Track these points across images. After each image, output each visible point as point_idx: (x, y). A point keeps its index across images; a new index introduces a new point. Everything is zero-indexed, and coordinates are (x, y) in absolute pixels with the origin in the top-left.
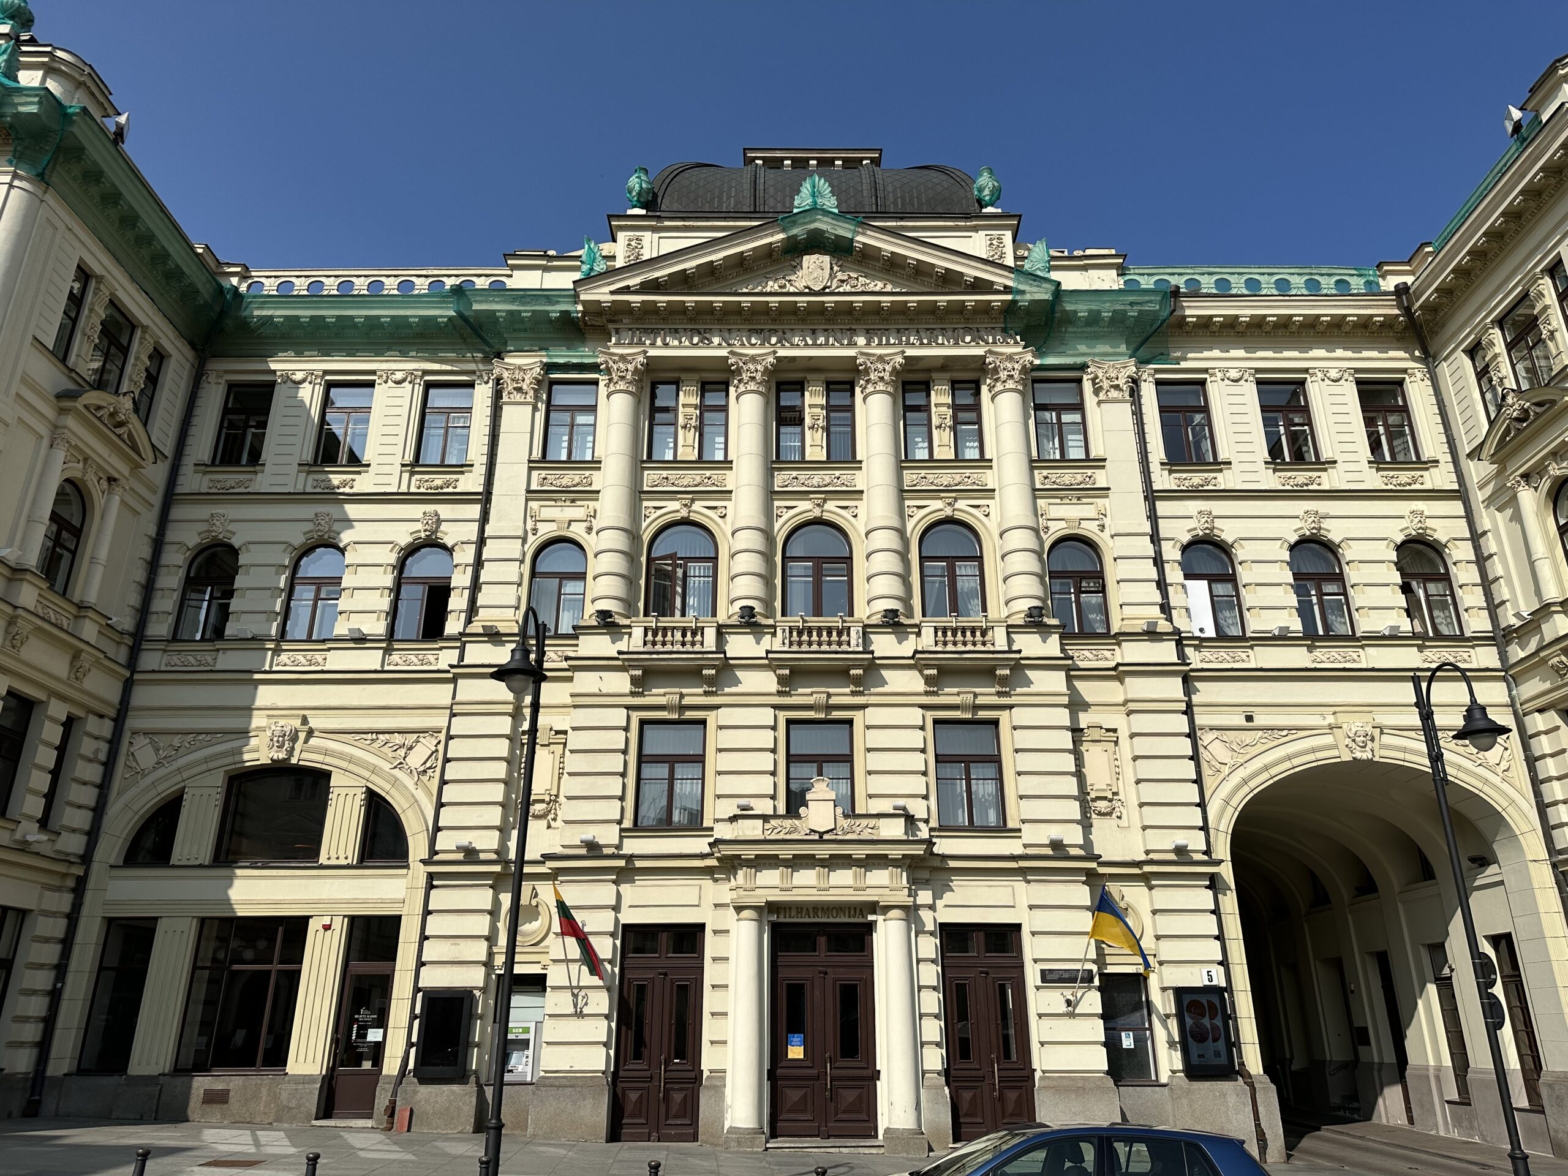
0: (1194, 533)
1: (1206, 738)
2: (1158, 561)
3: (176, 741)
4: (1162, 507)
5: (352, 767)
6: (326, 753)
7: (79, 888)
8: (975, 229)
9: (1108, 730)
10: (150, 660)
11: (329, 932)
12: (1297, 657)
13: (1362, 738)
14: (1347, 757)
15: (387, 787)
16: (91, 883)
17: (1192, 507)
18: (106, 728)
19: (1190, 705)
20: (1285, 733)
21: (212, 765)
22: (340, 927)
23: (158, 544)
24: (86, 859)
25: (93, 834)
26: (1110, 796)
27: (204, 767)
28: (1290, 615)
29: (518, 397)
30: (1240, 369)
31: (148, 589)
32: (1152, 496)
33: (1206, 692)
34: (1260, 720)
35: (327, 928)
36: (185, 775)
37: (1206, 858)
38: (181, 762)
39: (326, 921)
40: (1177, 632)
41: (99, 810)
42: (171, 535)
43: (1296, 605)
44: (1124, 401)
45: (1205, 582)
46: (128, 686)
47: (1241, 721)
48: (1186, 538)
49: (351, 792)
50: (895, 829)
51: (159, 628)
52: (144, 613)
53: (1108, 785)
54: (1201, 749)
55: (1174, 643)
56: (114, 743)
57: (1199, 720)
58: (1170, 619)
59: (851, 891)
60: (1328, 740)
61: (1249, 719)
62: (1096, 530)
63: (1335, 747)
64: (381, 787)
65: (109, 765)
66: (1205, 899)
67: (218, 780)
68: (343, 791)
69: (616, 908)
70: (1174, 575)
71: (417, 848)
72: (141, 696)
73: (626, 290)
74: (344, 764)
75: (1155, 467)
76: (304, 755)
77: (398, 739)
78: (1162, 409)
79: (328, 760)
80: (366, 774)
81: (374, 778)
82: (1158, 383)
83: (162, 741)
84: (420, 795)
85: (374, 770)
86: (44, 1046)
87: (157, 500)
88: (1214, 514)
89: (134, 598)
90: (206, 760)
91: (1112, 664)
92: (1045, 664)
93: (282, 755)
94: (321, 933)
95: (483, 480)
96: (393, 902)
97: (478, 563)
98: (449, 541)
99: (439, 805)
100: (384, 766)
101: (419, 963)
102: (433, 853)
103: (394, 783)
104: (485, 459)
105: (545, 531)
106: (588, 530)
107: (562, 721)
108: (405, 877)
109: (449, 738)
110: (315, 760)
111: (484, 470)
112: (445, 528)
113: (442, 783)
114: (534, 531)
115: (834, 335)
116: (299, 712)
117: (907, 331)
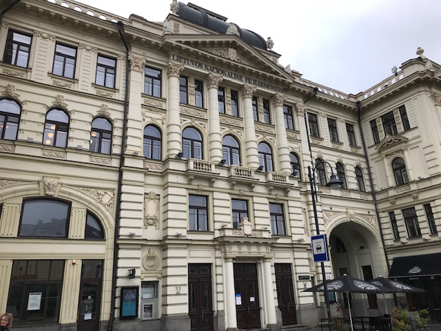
0: (317, 156)
4: (312, 148)
5: (81, 201)
6: (70, 194)
11: (75, 266)
14: (349, 220)
15: (96, 210)
17: (317, 149)
20: (338, 213)
21: (17, 194)
22: (79, 263)
27: (13, 195)
29: (136, 69)
32: (309, 145)
35: (74, 264)
36: (4, 198)
39: (74, 261)
44: (303, 116)
49: (81, 210)
50: (265, 235)
60: (346, 215)
61: (331, 208)
62: (298, 152)
63: (347, 218)
64: (93, 209)
67: (19, 201)
68: (77, 210)
71: (110, 234)
74: (78, 199)
75: (309, 136)
76: (60, 194)
77: (98, 191)
78: (310, 121)
79: (70, 197)
80: (87, 204)
81: (90, 206)
82: (309, 113)
84: (107, 213)
85: (90, 203)
88: (322, 153)
90: (14, 192)
92: (296, 188)
93: (52, 193)
94: (72, 266)
95: (124, 97)
96: (101, 254)
97: (125, 129)
98: (112, 117)
99: (118, 218)
100: (93, 201)
101: (115, 277)
102: (117, 236)
103: (99, 209)
104: (124, 89)
105: (148, 121)
106: (163, 123)
107: (158, 191)
108: (105, 244)
109: (120, 193)
110: (65, 197)
111: (124, 93)
112: (110, 111)
113: (119, 210)
114: (144, 120)
115: (237, 76)
116: (57, 176)
117: (256, 81)
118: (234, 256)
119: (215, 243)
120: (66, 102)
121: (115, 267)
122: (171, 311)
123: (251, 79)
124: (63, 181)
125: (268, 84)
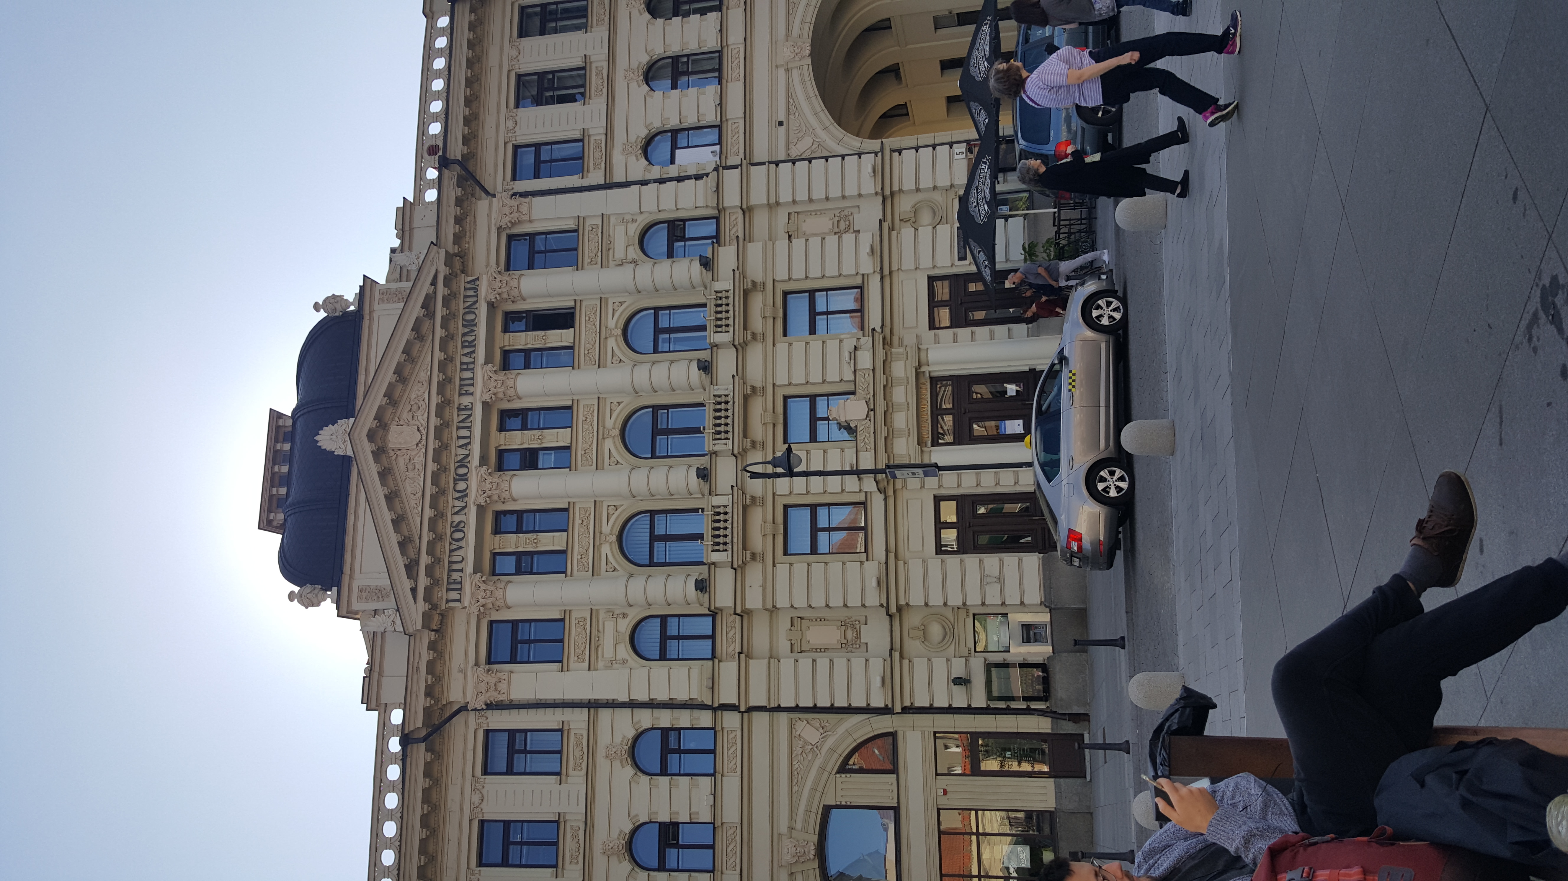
0: (639, 156)
1: (794, 154)
2: (662, 181)
4: (618, 178)
5: (820, 788)
6: (808, 811)
8: (371, 312)
9: (789, 219)
11: (949, 789)
12: (735, 90)
13: (796, 48)
14: (809, 61)
15: (836, 756)
17: (618, 158)
19: (770, 163)
20: (791, 100)
22: (945, 782)
26: (837, 219)
28: (704, 93)
29: (503, 686)
30: (507, 119)
32: (608, 186)
33: (761, 152)
34: (782, 117)
35: (945, 792)
37: (880, 154)
39: (940, 791)
40: (716, 169)
43: (696, 88)
44: (530, 204)
45: (677, 151)
47: (782, 129)
48: (643, 162)
49: (840, 786)
50: (865, 359)
53: (830, 219)
54: (803, 157)
55: (725, 171)
57: (782, 157)
58: (707, 175)
60: (796, 72)
61: (781, 124)
62: (635, 225)
63: (801, 67)
64: (835, 761)
66: (909, 155)
68: (840, 792)
69: (924, 560)
70: (673, 171)
71: (883, 724)
73: (414, 590)
74: (818, 794)
75: (585, 182)
76: (811, 830)
77: (797, 753)
78: (537, 176)
79: (814, 809)
80: (826, 774)
81: (828, 769)
82: (514, 178)
84: (841, 730)
85: (822, 769)
88: (625, 142)
91: (740, 212)
92: (741, 257)
93: (811, 849)
94: (948, 795)
95: (577, 710)
96: (923, 739)
97: (651, 705)
98: (631, 733)
99: (849, 710)
100: (818, 762)
101: (969, 710)
102: (886, 711)
103: (832, 750)
104: (559, 711)
105: (625, 651)
106: (625, 616)
107: (784, 624)
108: (904, 733)
109: (797, 709)
110: (814, 820)
111: (568, 711)
112: (618, 739)
113: (832, 709)
114: (625, 662)
115: (462, 421)
116: (775, 839)
117: (462, 364)
119: (890, 492)
120: (615, 834)
121: (950, 710)
123: (461, 379)
124: (783, 828)
125: (464, 326)
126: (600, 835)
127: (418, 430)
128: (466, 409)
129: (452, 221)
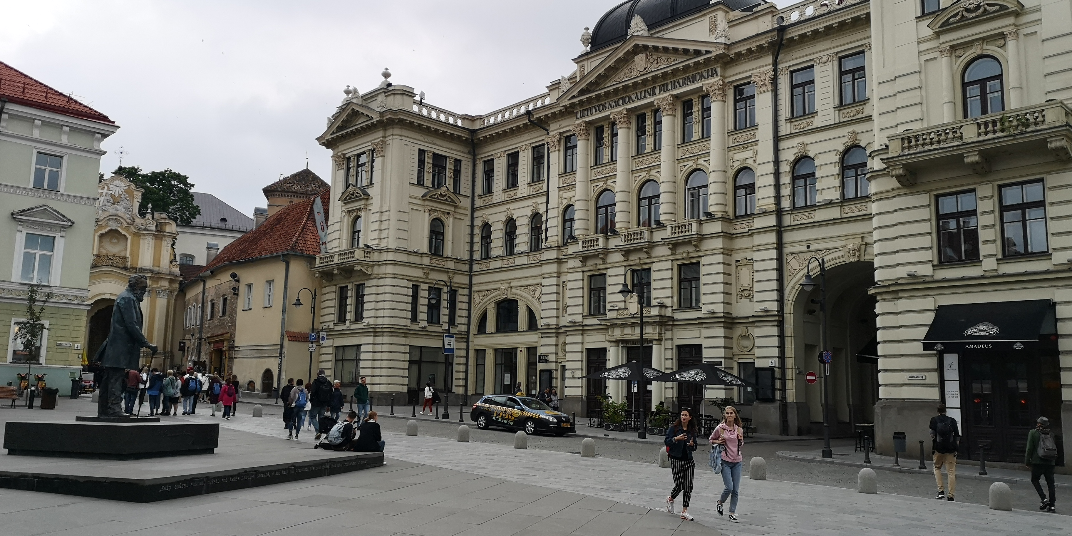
0: (797, 155)
2: (777, 174)
3: (483, 293)
4: (783, 144)
5: (522, 298)
6: (516, 294)
7: (468, 342)
8: (705, 15)
9: (750, 260)
10: (476, 267)
12: (835, 212)
14: (848, 262)
16: (470, 340)
17: (797, 141)
18: (466, 292)
19: (780, 245)
20: (823, 252)
21: (492, 300)
22: (524, 350)
23: (472, 227)
24: (468, 332)
25: (469, 324)
26: (749, 289)
27: (489, 302)
28: (835, 191)
29: (553, 148)
30: (828, 55)
31: (472, 243)
32: (776, 139)
33: (789, 237)
34: (813, 247)
35: (521, 351)
36: (487, 304)
37: (776, 313)
38: (484, 301)
39: (521, 349)
40: (780, 209)
41: (469, 317)
42: (475, 224)
43: (839, 185)
46: (471, 277)
47: (804, 248)
48: (792, 158)
49: (523, 307)
50: (655, 311)
51: (477, 256)
52: (472, 252)
53: (748, 284)
54: (786, 264)
55: (777, 215)
56: (470, 295)
57: (787, 250)
58: (778, 203)
59: (651, 335)
60: (841, 253)
61: (808, 247)
62: (753, 163)
63: (844, 256)
64: (530, 305)
65: (469, 303)
67: (493, 305)
68: (521, 307)
69: (582, 343)
70: (786, 179)
72: (475, 280)
73: (574, 97)
74: (520, 298)
75: (781, 123)
76: (512, 296)
77: (533, 287)
78: (791, 88)
79: (516, 296)
80: (525, 300)
81: (527, 302)
82: (791, 73)
83: (480, 294)
85: (529, 300)
86: (466, 386)
87: (469, 212)
88: (806, 143)
89: (467, 247)
90: (489, 300)
91: (749, 229)
92: (714, 236)
93: (505, 297)
94: (521, 353)
95: (547, 186)
96: (535, 342)
97: (547, 220)
98: (540, 212)
100: (530, 298)
103: (533, 304)
104: (547, 178)
105: (565, 203)
110: (513, 297)
111: (547, 181)
112: (538, 207)
114: (561, 204)
115: (648, 92)
116: (509, 281)
117: (674, 81)
118: (614, 340)
120: (513, 212)
122: (568, 392)
123: (667, 84)
124: (512, 284)
125: (693, 75)
126: (513, 206)
127: (645, 69)
128: (654, 91)
129: (748, 47)
